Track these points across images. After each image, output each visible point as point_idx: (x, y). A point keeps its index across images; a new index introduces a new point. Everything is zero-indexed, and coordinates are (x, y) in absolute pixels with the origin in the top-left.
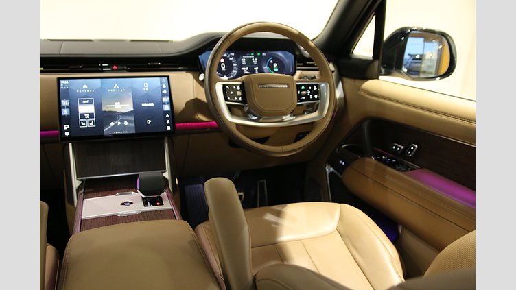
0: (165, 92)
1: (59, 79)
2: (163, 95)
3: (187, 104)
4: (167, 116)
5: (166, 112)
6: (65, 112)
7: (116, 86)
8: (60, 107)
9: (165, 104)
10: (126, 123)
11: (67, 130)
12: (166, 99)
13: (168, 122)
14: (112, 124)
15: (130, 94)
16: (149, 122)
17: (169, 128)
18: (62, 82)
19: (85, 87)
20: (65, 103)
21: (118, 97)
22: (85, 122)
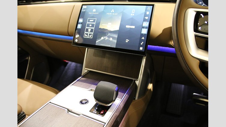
0: (147, 18)
1: (83, 5)
2: (145, 20)
3: (164, 30)
4: (143, 38)
5: (142, 35)
6: (79, 26)
7: (113, 11)
8: (78, 23)
9: (144, 27)
10: (111, 39)
11: (78, 38)
12: (146, 24)
13: (142, 44)
14: (102, 38)
15: (120, 17)
16: (127, 41)
17: (141, 48)
18: (84, 7)
19: (94, 10)
20: (81, 20)
21: (111, 19)
22: (87, 34)
